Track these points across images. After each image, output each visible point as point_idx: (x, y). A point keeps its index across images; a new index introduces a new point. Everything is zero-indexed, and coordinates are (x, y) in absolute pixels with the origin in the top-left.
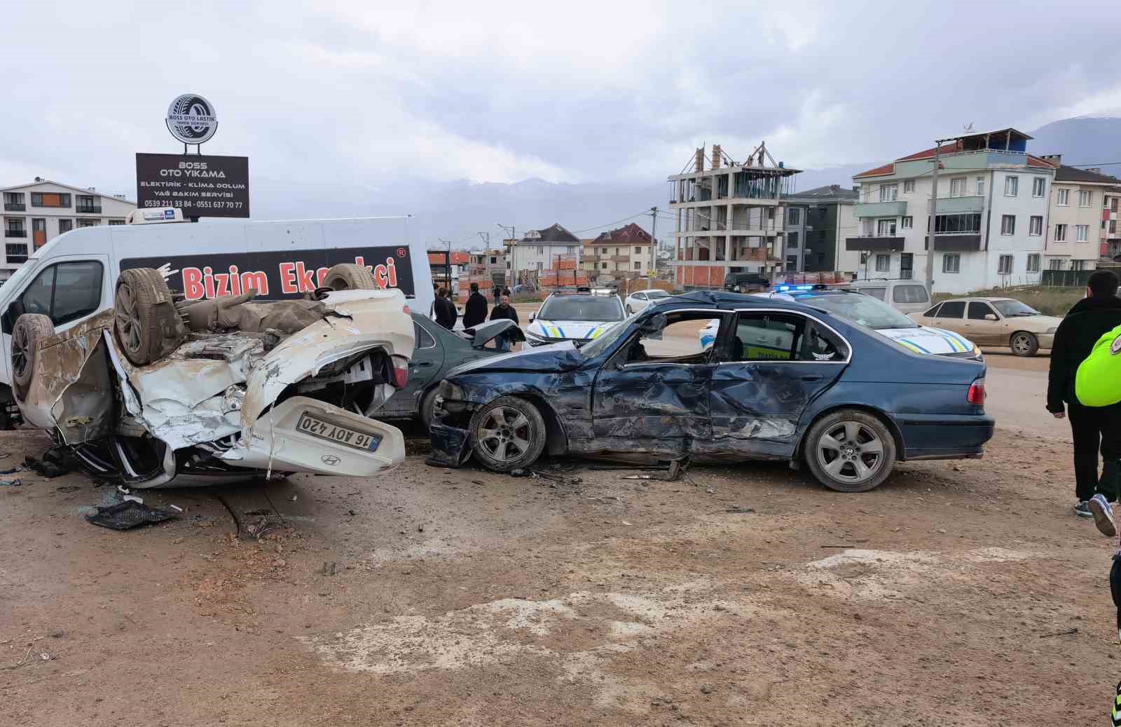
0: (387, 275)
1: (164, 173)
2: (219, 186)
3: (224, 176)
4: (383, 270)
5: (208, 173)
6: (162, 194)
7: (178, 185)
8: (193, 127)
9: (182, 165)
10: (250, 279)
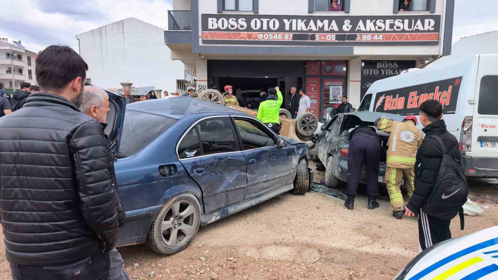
0: (446, 98)
4: (445, 94)
10: (400, 101)
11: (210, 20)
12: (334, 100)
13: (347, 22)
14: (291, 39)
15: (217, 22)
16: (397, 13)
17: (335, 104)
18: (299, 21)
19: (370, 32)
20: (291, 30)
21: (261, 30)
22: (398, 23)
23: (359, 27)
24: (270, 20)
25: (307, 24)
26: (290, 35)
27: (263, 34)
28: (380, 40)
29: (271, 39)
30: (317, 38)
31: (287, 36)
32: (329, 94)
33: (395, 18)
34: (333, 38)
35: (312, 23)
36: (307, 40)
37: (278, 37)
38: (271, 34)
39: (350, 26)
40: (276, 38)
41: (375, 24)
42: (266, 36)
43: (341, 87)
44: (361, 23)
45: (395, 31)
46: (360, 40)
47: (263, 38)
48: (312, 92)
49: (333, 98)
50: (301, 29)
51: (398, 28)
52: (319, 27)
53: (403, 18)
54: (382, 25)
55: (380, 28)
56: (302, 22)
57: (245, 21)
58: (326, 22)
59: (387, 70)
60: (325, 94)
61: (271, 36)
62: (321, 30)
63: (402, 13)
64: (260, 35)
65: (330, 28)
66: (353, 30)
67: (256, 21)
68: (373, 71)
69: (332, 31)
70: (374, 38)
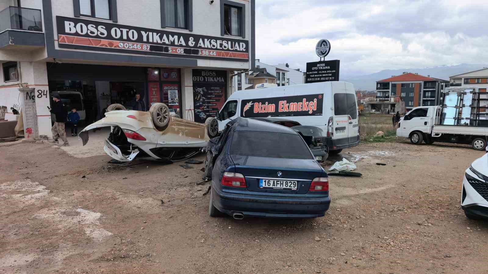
0: (313, 106)
1: (313, 69)
2: (328, 72)
3: (329, 68)
4: (312, 103)
5: (325, 67)
6: (312, 76)
7: (316, 72)
8: (322, 51)
9: (318, 65)
10: (270, 107)
11: (67, 23)
12: (172, 102)
13: (191, 39)
14: (148, 50)
15: (75, 27)
16: (223, 36)
17: (173, 106)
18: (155, 34)
19: (208, 48)
20: (148, 42)
21: (121, 39)
22: (225, 44)
23: (200, 44)
24: (129, 30)
25: (161, 38)
26: (147, 46)
27: (124, 43)
28: (214, 55)
29: (131, 48)
30: (170, 51)
31: (145, 46)
32: (168, 97)
33: (223, 39)
34: (182, 52)
35: (165, 37)
36: (162, 51)
37: (138, 47)
38: (130, 44)
39: (194, 43)
40: (136, 48)
41: (210, 43)
42: (126, 46)
43: (177, 91)
44: (201, 41)
45: (223, 50)
46: (201, 54)
47: (124, 47)
48: (154, 96)
49: (171, 100)
50: (156, 42)
51: (225, 47)
52: (171, 41)
53: (228, 40)
54: (215, 44)
55: (214, 46)
56: (157, 35)
57: (104, 29)
58: (176, 37)
59: (209, 77)
60: (165, 97)
61: (131, 46)
62: (173, 44)
63: (226, 37)
64: (120, 44)
65: (180, 43)
66: (196, 46)
67: (116, 30)
68: (199, 78)
69: (181, 46)
70: (210, 54)
